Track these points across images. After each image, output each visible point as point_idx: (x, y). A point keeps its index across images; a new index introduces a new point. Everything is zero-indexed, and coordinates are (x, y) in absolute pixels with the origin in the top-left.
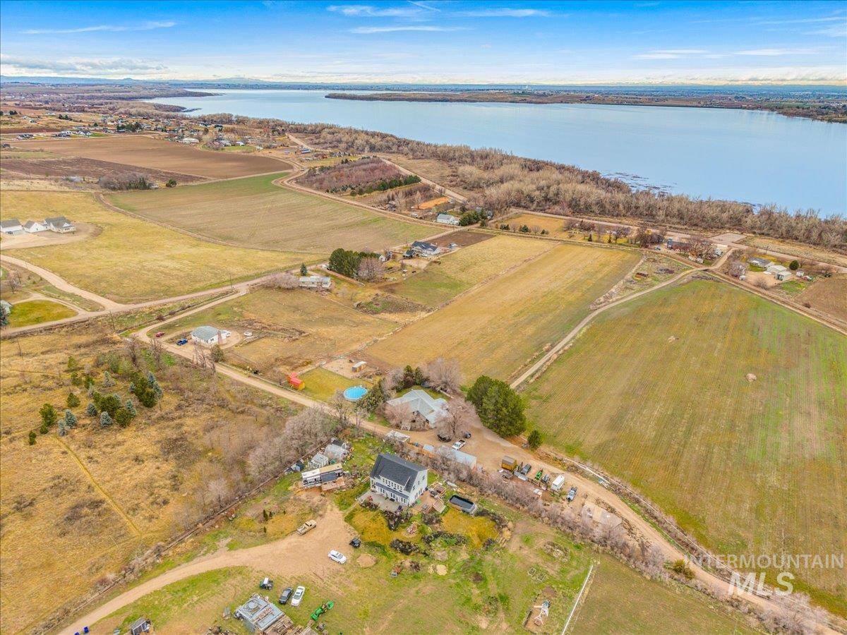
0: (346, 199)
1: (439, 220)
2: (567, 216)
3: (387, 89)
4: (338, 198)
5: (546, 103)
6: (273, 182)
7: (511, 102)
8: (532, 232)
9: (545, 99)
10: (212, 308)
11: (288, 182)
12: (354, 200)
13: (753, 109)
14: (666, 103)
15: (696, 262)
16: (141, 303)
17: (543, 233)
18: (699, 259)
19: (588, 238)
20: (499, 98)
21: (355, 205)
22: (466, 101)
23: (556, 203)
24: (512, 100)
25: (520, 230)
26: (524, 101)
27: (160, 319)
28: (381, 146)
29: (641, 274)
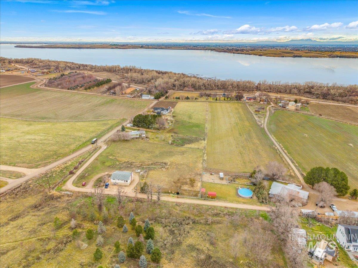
0: (82, 92)
1: (143, 98)
2: (193, 91)
3: (45, 44)
4: (77, 92)
5: (127, 49)
6: (31, 86)
7: (111, 48)
8: (191, 99)
9: (124, 47)
10: (96, 159)
11: (40, 86)
12: (87, 92)
13: (205, 50)
14: (170, 48)
15: (264, 104)
16: (47, 165)
17: (196, 99)
18: (265, 103)
19: (215, 99)
20: (105, 47)
21: (92, 94)
22: (90, 48)
23: (185, 86)
24: (112, 47)
25: (185, 99)
26: (117, 48)
27: (72, 173)
28: (74, 67)
29: (257, 111)
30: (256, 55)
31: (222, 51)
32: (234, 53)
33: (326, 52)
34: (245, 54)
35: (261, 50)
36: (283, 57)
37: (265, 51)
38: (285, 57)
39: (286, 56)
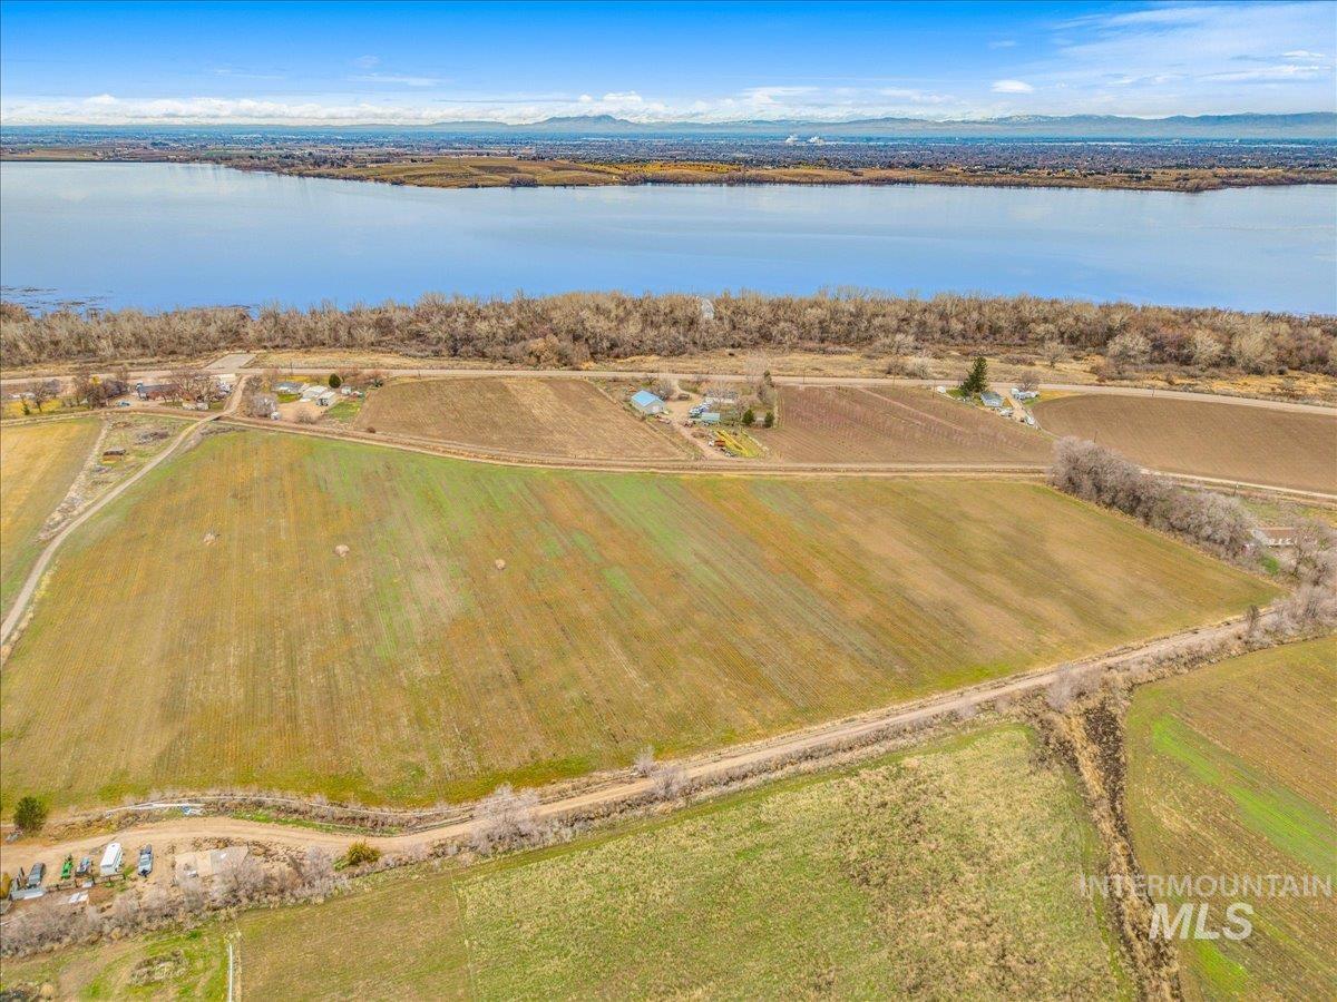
13: (187, 161)
15: (197, 409)
18: (200, 405)
29: (112, 453)
30: (383, 181)
31: (257, 168)
32: (301, 175)
33: (621, 166)
34: (345, 179)
35: (412, 161)
36: (477, 186)
37: (427, 165)
38: (483, 186)
39: (485, 183)
